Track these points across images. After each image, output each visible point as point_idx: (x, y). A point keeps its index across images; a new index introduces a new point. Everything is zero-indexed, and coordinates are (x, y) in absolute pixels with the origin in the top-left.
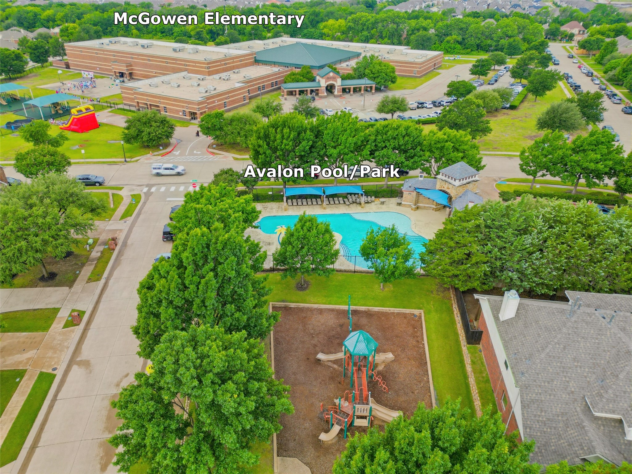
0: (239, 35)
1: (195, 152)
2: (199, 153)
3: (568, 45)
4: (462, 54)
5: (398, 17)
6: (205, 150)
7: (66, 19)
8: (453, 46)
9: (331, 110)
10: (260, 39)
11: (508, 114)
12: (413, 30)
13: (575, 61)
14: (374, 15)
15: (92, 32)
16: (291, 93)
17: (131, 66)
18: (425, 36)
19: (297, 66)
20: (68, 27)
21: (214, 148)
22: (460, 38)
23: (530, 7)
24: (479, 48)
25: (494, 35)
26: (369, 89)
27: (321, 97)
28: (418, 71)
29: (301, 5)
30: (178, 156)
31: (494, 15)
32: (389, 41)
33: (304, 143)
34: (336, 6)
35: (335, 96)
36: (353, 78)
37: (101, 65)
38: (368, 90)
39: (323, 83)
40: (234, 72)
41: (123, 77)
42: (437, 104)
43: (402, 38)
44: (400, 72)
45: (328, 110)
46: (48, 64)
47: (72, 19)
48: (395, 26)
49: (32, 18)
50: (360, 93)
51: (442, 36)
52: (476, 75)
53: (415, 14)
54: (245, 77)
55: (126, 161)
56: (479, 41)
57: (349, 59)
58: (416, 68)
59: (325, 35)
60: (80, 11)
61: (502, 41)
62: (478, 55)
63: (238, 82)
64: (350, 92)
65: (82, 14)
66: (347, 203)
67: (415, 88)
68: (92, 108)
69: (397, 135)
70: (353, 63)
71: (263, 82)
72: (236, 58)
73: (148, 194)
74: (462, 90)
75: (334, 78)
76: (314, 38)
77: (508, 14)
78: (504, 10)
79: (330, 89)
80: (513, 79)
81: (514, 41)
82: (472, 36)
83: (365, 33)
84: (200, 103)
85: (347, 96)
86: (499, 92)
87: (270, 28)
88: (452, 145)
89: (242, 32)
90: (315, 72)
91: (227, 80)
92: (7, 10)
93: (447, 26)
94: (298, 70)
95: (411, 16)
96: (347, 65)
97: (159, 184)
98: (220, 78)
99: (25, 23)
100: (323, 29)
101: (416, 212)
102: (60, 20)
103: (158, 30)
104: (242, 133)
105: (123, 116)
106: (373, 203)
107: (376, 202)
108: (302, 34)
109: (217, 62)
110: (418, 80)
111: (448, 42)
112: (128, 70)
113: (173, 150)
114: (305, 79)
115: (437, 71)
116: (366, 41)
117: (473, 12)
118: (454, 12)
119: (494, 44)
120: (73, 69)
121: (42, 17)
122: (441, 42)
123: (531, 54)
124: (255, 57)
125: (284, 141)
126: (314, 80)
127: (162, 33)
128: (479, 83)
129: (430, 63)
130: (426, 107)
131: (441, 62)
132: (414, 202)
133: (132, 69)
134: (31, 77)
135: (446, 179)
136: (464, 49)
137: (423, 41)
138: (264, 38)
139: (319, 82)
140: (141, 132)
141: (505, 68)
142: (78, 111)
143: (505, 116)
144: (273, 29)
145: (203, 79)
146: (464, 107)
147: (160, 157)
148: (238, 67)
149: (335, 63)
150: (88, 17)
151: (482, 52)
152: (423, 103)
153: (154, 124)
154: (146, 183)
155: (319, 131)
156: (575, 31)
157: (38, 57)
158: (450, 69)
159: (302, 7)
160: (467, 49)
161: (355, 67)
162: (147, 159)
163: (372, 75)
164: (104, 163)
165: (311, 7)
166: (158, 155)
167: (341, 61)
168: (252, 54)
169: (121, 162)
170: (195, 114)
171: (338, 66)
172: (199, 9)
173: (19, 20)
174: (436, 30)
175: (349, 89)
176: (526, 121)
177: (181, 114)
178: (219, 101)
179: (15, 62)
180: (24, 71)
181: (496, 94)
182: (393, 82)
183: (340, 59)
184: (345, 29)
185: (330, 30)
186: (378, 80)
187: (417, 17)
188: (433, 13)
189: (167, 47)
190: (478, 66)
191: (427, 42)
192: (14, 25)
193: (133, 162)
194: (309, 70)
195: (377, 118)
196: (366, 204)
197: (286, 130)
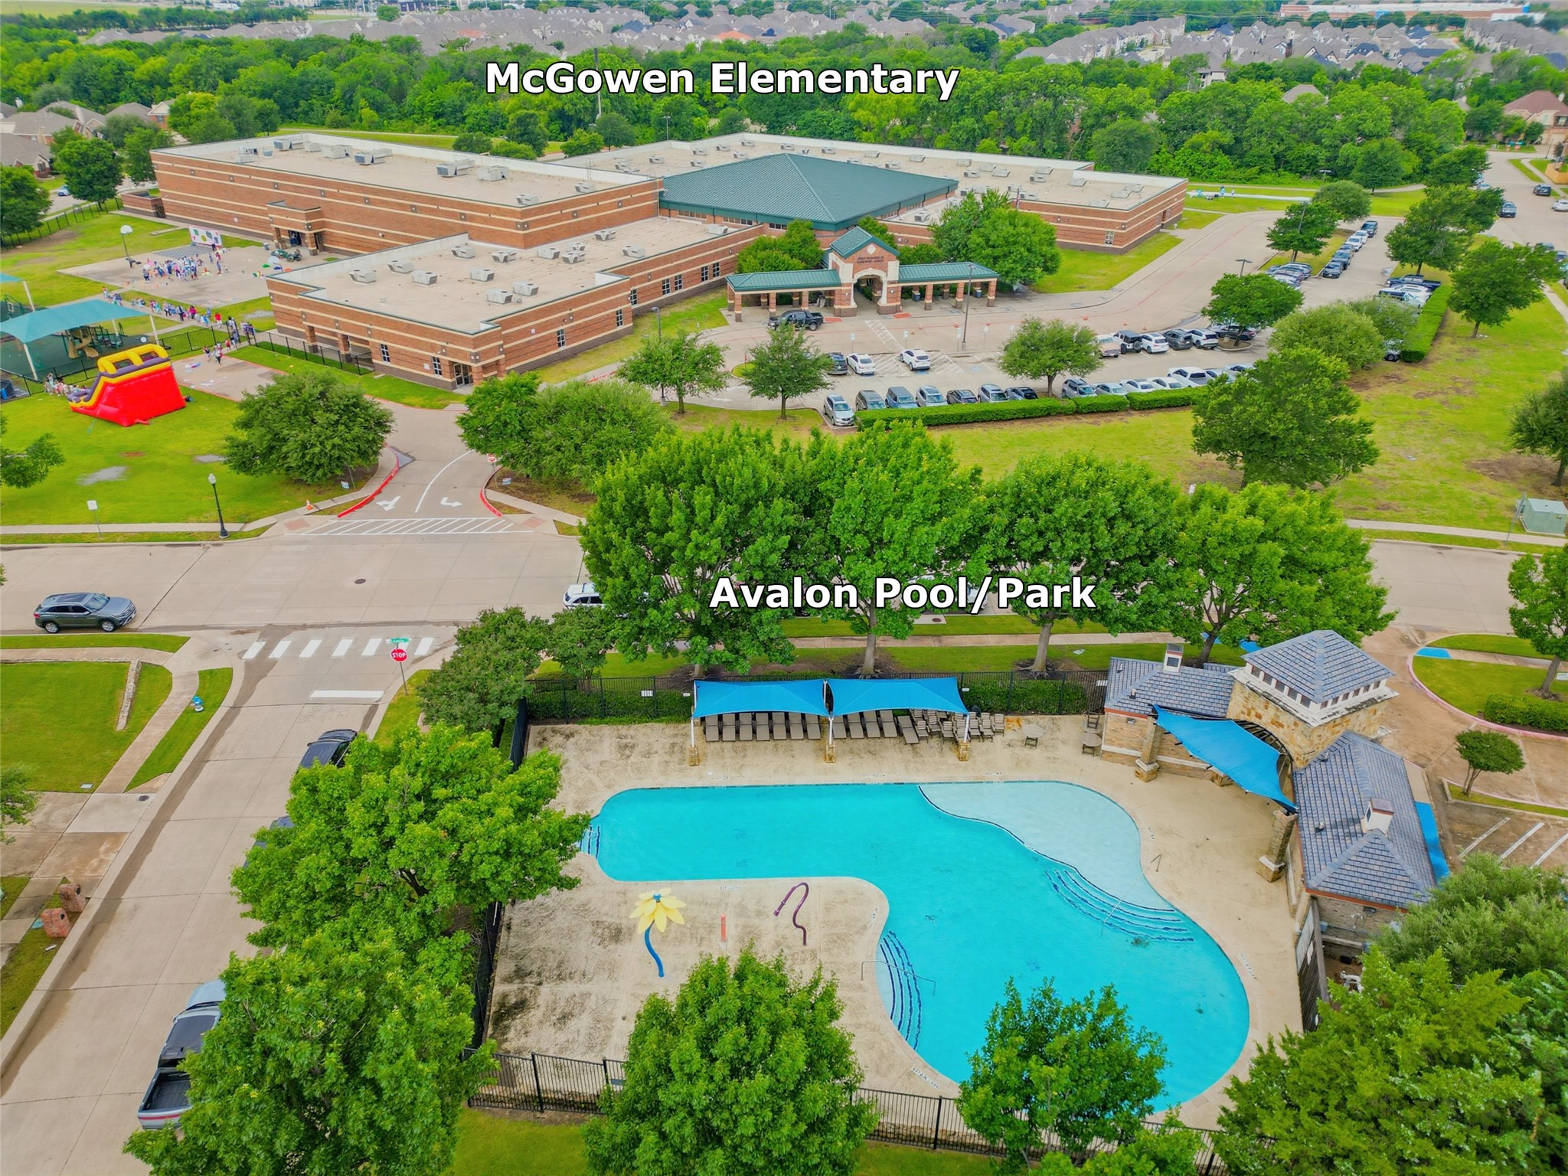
0: (634, 123)
1: (444, 501)
2: (457, 504)
3: (1526, 157)
4: (1234, 180)
5: (1057, 80)
6: (475, 494)
7: (196, 79)
8: (1208, 158)
9: (866, 357)
10: (685, 137)
11: (1398, 379)
12: (1097, 116)
13: (1560, 206)
14: (992, 74)
15: (250, 114)
16: (755, 301)
17: (320, 214)
18: (1132, 131)
19: (776, 222)
20: (190, 102)
21: (505, 489)
22: (1227, 138)
23: (1403, 52)
24: (1284, 164)
25: (1325, 131)
26: (978, 290)
27: (840, 314)
28: (1117, 235)
29: (801, 46)
30: (390, 514)
31: (1312, 73)
32: (1033, 144)
33: (761, 543)
34: (891, 48)
35: (880, 311)
36: (934, 259)
37: (243, 209)
38: (976, 292)
39: (848, 274)
40: (599, 238)
41: (300, 243)
42: (1180, 341)
43: (1068, 136)
44: (1065, 236)
45: (859, 357)
46: (109, 202)
47: (210, 80)
48: (1049, 104)
49: (111, 76)
50: (952, 302)
51: (1177, 131)
52: (1286, 248)
53: (1099, 69)
54: (625, 253)
55: (224, 533)
56: (1283, 147)
57: (922, 200)
58: (1112, 225)
59: (859, 124)
60: (233, 58)
61: (1347, 149)
62: (1278, 183)
63: (603, 271)
64: (923, 296)
65: (236, 66)
66: (910, 736)
67: (1110, 287)
68: (162, 353)
69: (1088, 515)
70: (934, 212)
71: (678, 268)
72: (607, 195)
73: (259, 669)
74: (1258, 304)
75: (878, 261)
76: (831, 136)
77: (1349, 69)
78: (1332, 59)
79: (867, 289)
80: (1396, 263)
81: (1383, 147)
82: (1262, 131)
83: (968, 122)
84: (479, 339)
85: (914, 309)
86: (1372, 311)
87: (718, 105)
88: (1282, 552)
89: (640, 117)
90: (825, 240)
91: (575, 261)
92: (53, 56)
93: (1193, 105)
94: (776, 235)
95: (1090, 74)
96: (918, 219)
97: (304, 627)
98: (556, 255)
99: (92, 90)
100: (854, 111)
101: (1154, 784)
102: (181, 82)
103: (427, 109)
104: (588, 450)
105: (264, 370)
106: (998, 738)
107: (1009, 735)
108: (800, 122)
109: (550, 208)
110: (1117, 259)
111: (1196, 147)
112: (310, 226)
113: (379, 492)
114: (795, 261)
115: (1171, 232)
116: (969, 144)
117: (1254, 66)
118: (1205, 65)
119: (1323, 154)
120: (173, 218)
121: (137, 75)
122: (1176, 147)
123: (1453, 195)
124: (661, 193)
125: (694, 533)
126: (820, 264)
127: (437, 116)
128: (1297, 274)
129: (1152, 212)
130: (1148, 351)
131: (1180, 206)
132: (1147, 750)
133: (323, 224)
134: (59, 240)
135: (1271, 688)
136: (1239, 167)
137: (1128, 145)
138: (699, 134)
139: (836, 270)
140: (279, 439)
141: (1364, 227)
142: (117, 365)
143: (1394, 386)
144: (725, 106)
145: (506, 260)
146: (1290, 383)
147: (333, 520)
148: (611, 221)
149: (885, 211)
150: (250, 74)
151: (1289, 176)
152: (1139, 339)
153: (320, 417)
154: (263, 623)
155: (816, 495)
156: (1546, 118)
157: (90, 184)
158: (1208, 228)
159: (802, 51)
160: (1248, 166)
161: (940, 224)
162: (292, 526)
163: (989, 251)
164: (154, 538)
165: (828, 49)
166: (330, 512)
167: (899, 207)
168: (652, 186)
169: (209, 536)
170: (467, 368)
171: (893, 220)
172: (535, 55)
173: (77, 83)
174: (1161, 116)
175: (923, 290)
176: (1460, 406)
177: (427, 366)
178: (540, 328)
179: (12, 201)
180: (39, 225)
181: (1366, 321)
182: (1048, 270)
183: (896, 200)
184: (913, 110)
185: (874, 114)
186: (1008, 265)
187: (1104, 79)
188: (1148, 66)
189: (426, 161)
190: (1294, 224)
191: (1136, 148)
192: (63, 97)
193: (248, 535)
194: (809, 233)
195: (1003, 390)
196: (975, 742)
197: (702, 497)
